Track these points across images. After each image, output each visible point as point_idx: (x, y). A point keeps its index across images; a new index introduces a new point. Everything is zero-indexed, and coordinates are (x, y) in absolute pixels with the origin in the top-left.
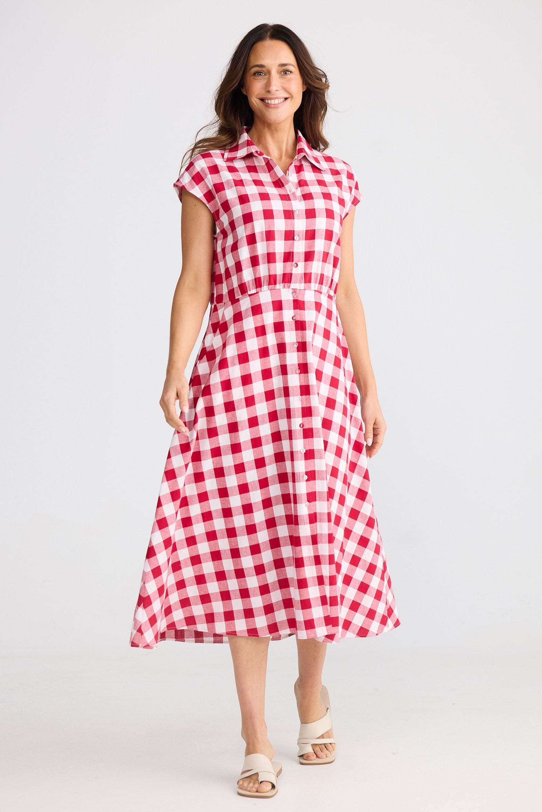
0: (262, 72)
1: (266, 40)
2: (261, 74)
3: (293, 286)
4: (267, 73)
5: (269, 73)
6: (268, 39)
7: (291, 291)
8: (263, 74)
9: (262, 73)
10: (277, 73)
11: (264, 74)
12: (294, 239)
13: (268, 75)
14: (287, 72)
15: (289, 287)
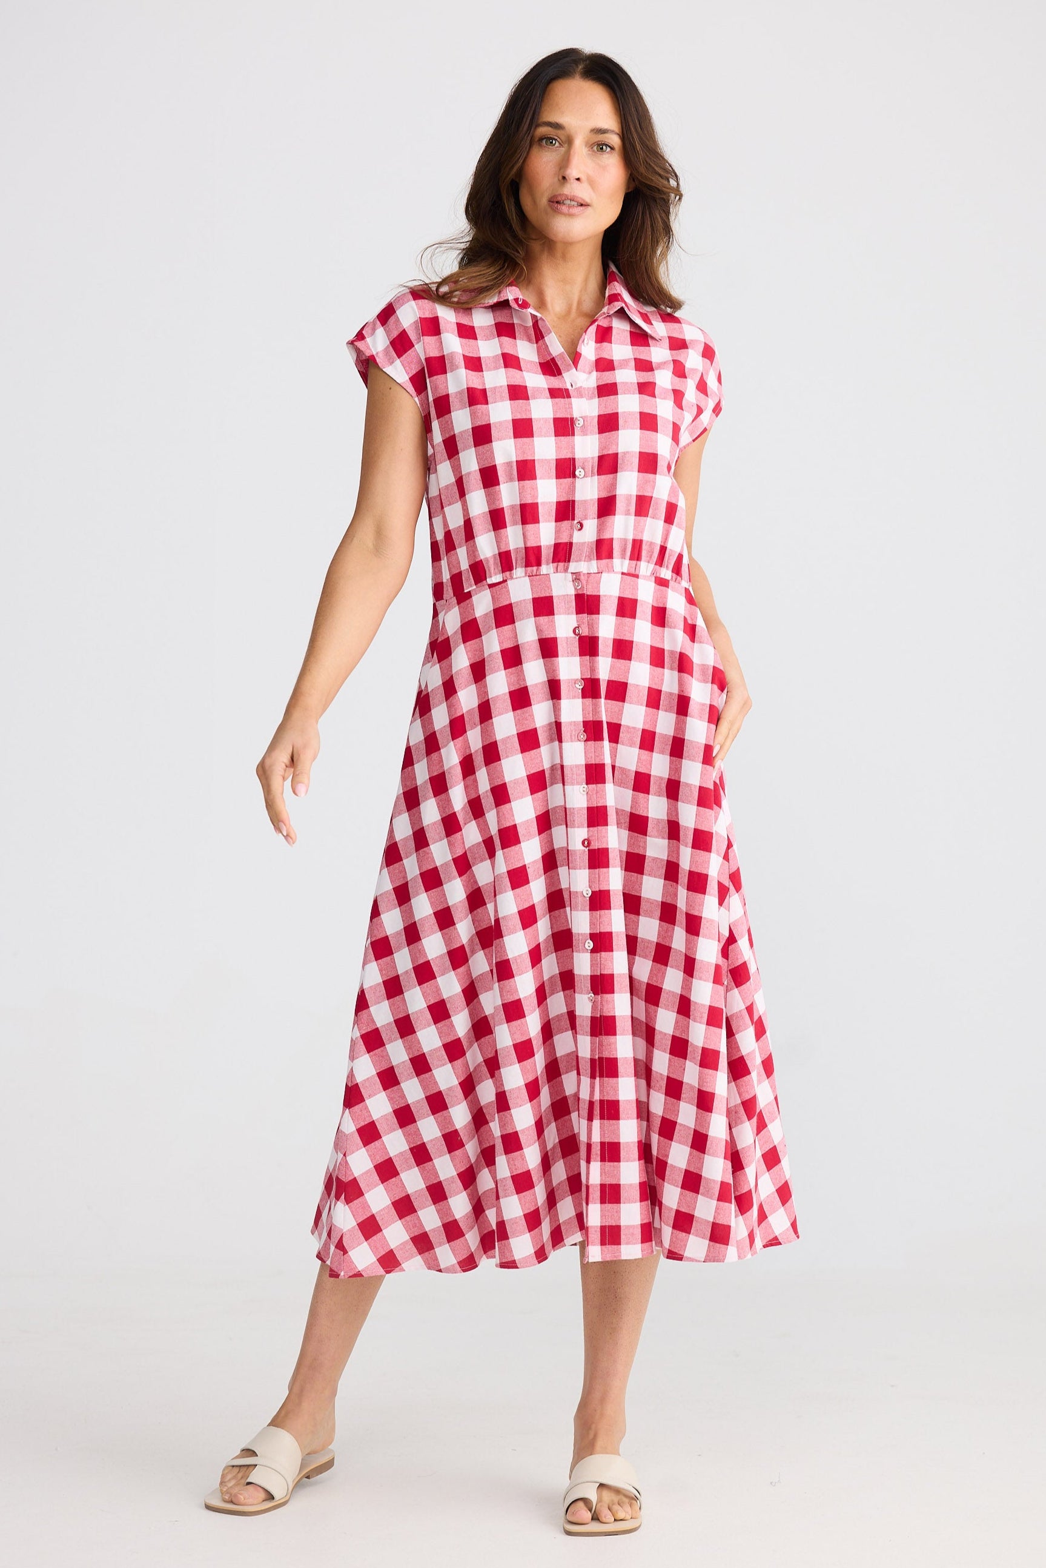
0: (556, 138)
1: (574, 78)
2: (554, 142)
3: (573, 567)
4: (566, 142)
5: (569, 141)
6: (577, 76)
7: (570, 577)
8: (557, 144)
9: (556, 140)
10: (586, 146)
11: (560, 144)
12: (574, 476)
13: (566, 145)
14: (604, 147)
15: (566, 570)
